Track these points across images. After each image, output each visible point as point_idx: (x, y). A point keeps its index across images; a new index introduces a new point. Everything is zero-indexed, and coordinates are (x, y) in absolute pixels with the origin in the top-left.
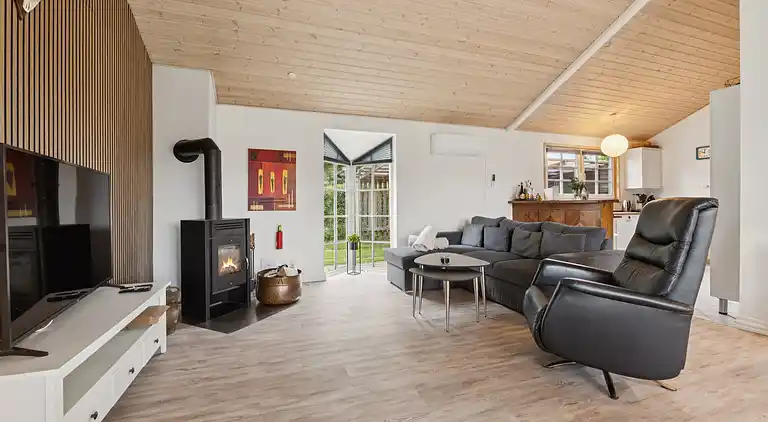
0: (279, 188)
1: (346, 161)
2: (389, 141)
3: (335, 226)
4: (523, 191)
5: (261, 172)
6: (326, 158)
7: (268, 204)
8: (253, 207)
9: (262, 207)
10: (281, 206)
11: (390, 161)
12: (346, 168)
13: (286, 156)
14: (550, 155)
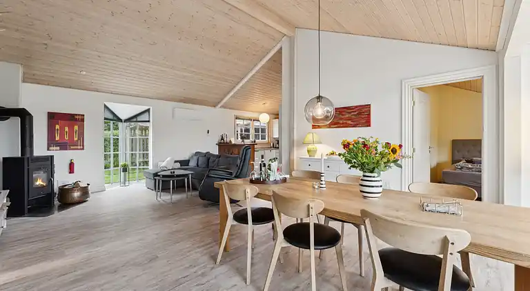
0: (71, 136)
1: (120, 120)
2: (148, 111)
3: (112, 159)
4: (222, 139)
5: (57, 127)
6: (105, 119)
7: (63, 146)
8: (52, 148)
9: (58, 148)
10: (73, 147)
11: (149, 121)
12: (120, 124)
13: (77, 117)
14: (238, 122)
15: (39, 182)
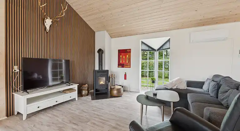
0: (126, 61)
2: (169, 40)
5: (121, 56)
6: (143, 50)
8: (119, 66)
9: (121, 66)
10: (126, 66)
11: (169, 48)
12: (154, 53)
13: (128, 51)
15: (102, 83)
